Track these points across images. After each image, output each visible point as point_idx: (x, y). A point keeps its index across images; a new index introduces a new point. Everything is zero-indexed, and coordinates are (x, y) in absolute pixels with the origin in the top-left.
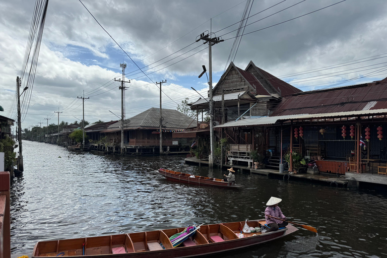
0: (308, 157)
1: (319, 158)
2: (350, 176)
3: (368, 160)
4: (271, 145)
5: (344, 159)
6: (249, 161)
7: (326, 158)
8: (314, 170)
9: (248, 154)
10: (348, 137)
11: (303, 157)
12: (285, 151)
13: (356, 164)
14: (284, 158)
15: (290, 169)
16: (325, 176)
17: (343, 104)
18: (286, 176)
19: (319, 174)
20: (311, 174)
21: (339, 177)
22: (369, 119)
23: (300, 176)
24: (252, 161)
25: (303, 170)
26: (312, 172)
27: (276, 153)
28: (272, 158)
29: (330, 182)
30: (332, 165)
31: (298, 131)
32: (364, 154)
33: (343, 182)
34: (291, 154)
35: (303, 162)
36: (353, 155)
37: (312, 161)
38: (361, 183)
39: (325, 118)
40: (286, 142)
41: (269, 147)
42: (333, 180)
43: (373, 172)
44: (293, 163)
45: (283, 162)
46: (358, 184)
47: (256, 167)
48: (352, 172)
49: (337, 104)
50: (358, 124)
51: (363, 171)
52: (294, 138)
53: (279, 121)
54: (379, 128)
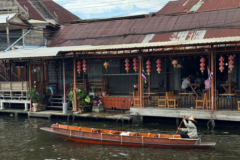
0: (92, 94)
1: (104, 94)
2: (134, 111)
3: (149, 93)
4: (51, 81)
5: (128, 94)
6: (26, 102)
7: (110, 94)
8: (100, 108)
9: (25, 93)
10: (131, 70)
11: (88, 94)
12: (69, 88)
13: (140, 98)
14: (67, 97)
15: (74, 109)
16: (110, 113)
17: (125, 36)
18: (71, 117)
19: (104, 111)
20: (97, 112)
21: (124, 113)
22: (149, 53)
23: (85, 115)
24: (29, 102)
25: (88, 108)
26: (97, 110)
27: (58, 92)
28: (54, 97)
29: (116, 120)
30: (116, 101)
31: (82, 64)
32: (145, 87)
33: (128, 118)
34: (75, 91)
35: (88, 100)
36: (136, 89)
37: (97, 98)
38: (145, 117)
39: (109, 50)
40: (69, 77)
41: (49, 84)
42: (118, 116)
43: (154, 105)
44: (77, 101)
45: (67, 101)
46: (142, 118)
47: (35, 109)
48: (136, 107)
49: (120, 36)
50: (140, 57)
51: (146, 106)
52: (77, 72)
53: (60, 53)
54: (158, 61)
